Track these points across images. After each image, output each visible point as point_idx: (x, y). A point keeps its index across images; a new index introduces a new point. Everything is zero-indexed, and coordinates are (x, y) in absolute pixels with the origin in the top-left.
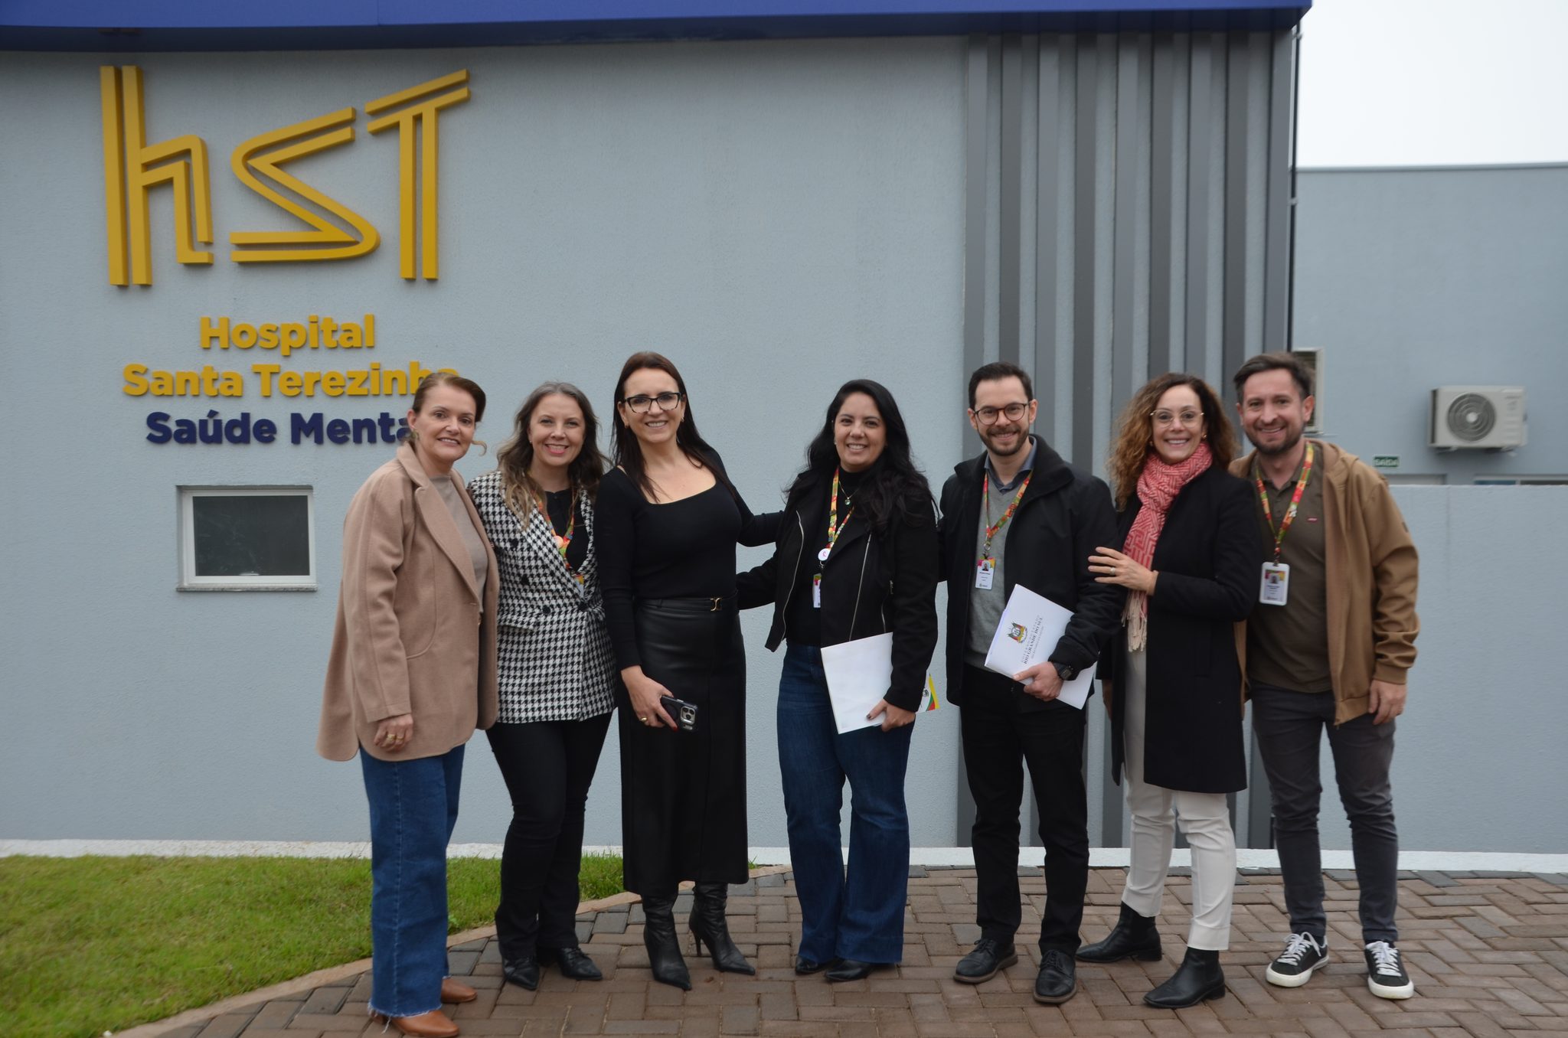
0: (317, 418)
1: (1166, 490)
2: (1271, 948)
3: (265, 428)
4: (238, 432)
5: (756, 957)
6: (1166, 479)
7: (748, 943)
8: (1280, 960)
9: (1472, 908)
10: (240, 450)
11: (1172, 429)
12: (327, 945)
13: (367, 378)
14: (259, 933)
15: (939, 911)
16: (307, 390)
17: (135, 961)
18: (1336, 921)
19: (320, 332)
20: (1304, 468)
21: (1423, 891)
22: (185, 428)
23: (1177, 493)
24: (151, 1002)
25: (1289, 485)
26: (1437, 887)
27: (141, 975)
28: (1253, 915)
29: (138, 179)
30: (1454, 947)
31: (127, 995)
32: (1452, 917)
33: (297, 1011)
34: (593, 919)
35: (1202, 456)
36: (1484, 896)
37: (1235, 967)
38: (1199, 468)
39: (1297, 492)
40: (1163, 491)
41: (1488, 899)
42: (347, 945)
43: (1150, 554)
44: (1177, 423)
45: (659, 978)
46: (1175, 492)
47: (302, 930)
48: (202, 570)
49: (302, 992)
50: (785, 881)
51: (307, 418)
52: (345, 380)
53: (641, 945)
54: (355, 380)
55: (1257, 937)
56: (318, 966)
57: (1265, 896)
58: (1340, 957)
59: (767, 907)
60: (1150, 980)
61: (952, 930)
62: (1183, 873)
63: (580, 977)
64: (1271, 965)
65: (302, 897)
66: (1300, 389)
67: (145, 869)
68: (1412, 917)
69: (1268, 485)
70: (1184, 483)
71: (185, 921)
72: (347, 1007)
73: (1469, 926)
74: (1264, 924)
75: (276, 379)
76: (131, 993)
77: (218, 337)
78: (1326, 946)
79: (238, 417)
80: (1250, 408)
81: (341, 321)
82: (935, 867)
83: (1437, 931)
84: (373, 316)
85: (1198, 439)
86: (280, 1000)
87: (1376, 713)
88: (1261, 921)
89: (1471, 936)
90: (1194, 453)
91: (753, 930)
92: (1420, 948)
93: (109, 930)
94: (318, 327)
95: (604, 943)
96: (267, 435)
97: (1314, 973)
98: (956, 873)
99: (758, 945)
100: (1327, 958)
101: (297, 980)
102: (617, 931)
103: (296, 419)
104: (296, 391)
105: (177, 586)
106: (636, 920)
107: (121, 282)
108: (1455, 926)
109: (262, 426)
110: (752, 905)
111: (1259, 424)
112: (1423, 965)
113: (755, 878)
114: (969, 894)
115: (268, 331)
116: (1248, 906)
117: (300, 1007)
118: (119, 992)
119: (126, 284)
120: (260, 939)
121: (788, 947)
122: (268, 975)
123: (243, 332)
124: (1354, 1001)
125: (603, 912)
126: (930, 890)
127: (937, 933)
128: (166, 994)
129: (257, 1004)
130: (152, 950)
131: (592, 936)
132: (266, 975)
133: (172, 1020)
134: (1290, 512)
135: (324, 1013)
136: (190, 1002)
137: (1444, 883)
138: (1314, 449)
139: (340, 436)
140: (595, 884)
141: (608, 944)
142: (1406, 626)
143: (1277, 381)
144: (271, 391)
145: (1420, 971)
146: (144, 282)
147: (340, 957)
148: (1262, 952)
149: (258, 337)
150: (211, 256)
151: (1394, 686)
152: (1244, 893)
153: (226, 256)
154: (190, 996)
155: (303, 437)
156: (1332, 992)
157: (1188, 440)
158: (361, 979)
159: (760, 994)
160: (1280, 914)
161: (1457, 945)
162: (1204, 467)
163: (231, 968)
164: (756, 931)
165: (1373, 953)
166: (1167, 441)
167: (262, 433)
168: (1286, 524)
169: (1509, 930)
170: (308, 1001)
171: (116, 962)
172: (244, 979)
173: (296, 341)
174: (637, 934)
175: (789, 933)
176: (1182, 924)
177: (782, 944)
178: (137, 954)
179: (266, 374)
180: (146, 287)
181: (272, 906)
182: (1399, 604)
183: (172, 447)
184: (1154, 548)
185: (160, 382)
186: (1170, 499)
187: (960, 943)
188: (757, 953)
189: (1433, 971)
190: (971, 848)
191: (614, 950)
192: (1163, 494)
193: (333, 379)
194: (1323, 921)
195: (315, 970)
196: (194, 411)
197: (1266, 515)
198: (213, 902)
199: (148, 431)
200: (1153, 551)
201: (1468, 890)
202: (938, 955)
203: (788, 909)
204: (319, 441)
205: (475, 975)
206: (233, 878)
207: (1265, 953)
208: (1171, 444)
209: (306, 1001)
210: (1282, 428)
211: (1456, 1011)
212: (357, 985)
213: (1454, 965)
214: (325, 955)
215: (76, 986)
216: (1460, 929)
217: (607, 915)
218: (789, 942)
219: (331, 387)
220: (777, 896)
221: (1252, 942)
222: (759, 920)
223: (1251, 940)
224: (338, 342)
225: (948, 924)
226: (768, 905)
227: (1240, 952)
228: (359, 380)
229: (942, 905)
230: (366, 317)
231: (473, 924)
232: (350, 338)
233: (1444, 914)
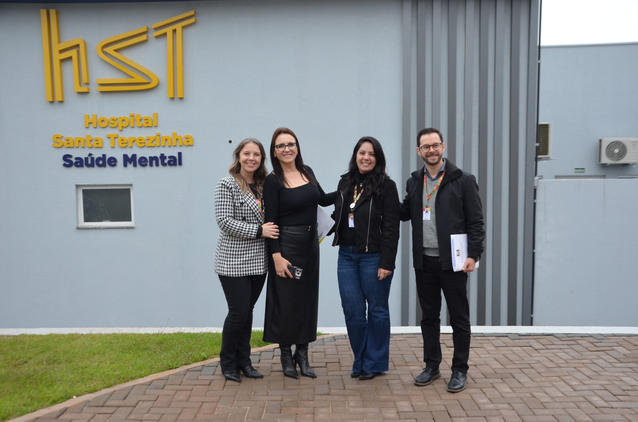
0: (134, 156)
2: (531, 362)
3: (112, 160)
4: (101, 162)
5: (326, 367)
7: (323, 362)
9: (612, 347)
10: (102, 169)
12: (155, 365)
13: (155, 139)
14: (127, 360)
15: (399, 350)
16: (130, 145)
17: (80, 371)
19: (135, 120)
21: (592, 341)
22: (79, 161)
24: (89, 386)
26: (598, 340)
27: (83, 376)
28: (524, 350)
29: (57, 57)
30: (604, 362)
31: (79, 383)
32: (604, 351)
33: (147, 389)
34: (260, 354)
36: (617, 343)
41: (619, 344)
42: (163, 365)
45: (286, 375)
47: (144, 360)
48: (87, 220)
49: (148, 382)
50: (335, 340)
51: (130, 156)
52: (145, 140)
54: (150, 140)
55: (525, 359)
56: (153, 373)
57: (529, 344)
58: (559, 365)
60: (483, 374)
61: (403, 357)
62: (495, 335)
65: (142, 348)
67: (76, 338)
68: (587, 350)
71: (97, 356)
72: (167, 387)
73: (611, 354)
74: (528, 354)
75: (117, 140)
76: (81, 383)
77: (92, 123)
79: (101, 156)
81: (144, 116)
83: (598, 356)
84: (157, 114)
86: (140, 385)
89: (612, 358)
91: (324, 357)
92: (591, 362)
93: (67, 360)
94: (134, 118)
95: (265, 363)
96: (113, 163)
98: (403, 336)
99: (326, 363)
101: (145, 378)
102: (270, 358)
103: (125, 156)
104: (125, 145)
105: (76, 226)
106: (277, 354)
107: (51, 100)
108: (605, 354)
109: (111, 160)
110: (322, 348)
112: (592, 368)
113: (323, 339)
115: (113, 120)
117: (148, 387)
118: (76, 382)
119: (53, 101)
120: (128, 363)
122: (134, 376)
123: (103, 121)
124: (564, 381)
125: (263, 352)
127: (398, 358)
128: (95, 383)
129: (131, 386)
130: (86, 368)
131: (260, 360)
132: (133, 376)
133: (98, 392)
135: (158, 389)
136: (105, 386)
137: (601, 338)
139: (144, 163)
140: (259, 341)
141: (267, 363)
144: (114, 145)
145: (591, 370)
146: (61, 100)
147: (161, 369)
149: (109, 123)
150: (89, 89)
152: (520, 343)
153: (95, 89)
154: (105, 383)
155: (128, 164)
156: (555, 378)
158: (170, 377)
159: (328, 380)
161: (606, 361)
163: (118, 373)
164: (325, 358)
167: (111, 163)
169: (626, 355)
170: (151, 385)
171: (73, 371)
172: (125, 377)
173: (125, 124)
175: (338, 358)
177: (336, 362)
178: (80, 369)
179: (112, 138)
180: (61, 102)
181: (131, 351)
183: (74, 168)
185: (68, 142)
187: (407, 361)
189: (595, 370)
191: (269, 365)
193: (140, 140)
195: (152, 374)
196: (83, 154)
198: (107, 350)
199: (63, 162)
201: (610, 341)
202: (398, 366)
203: (337, 350)
204: (135, 165)
205: (215, 375)
206: (113, 341)
209: (150, 385)
211: (604, 384)
212: (169, 379)
213: (604, 368)
214: (155, 368)
215: (58, 381)
216: (607, 355)
217: (265, 353)
218: (338, 362)
219: (140, 143)
220: (332, 345)
221: (523, 360)
222: (326, 354)
223: (523, 359)
224: (142, 124)
225: (402, 355)
226: (329, 348)
227: (518, 364)
228: (152, 140)
229: (399, 348)
230: (154, 113)
231: (212, 357)
232: (147, 123)
233: (601, 350)
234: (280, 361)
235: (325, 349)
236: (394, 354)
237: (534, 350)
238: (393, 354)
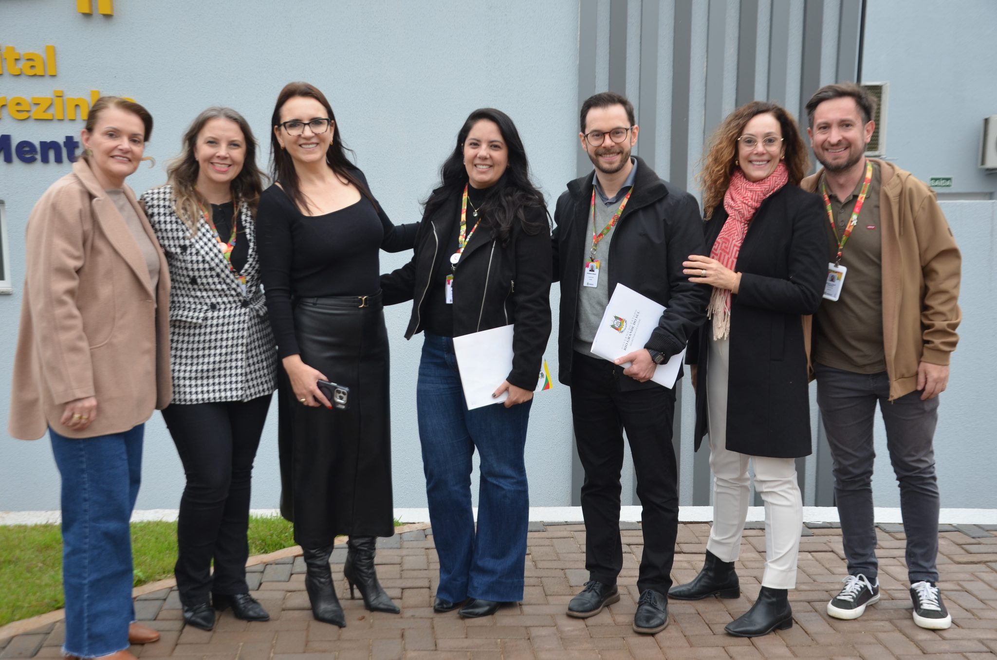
0: (6, 138)
1: (749, 203)
2: (832, 587)
5: (401, 598)
6: (749, 194)
7: (394, 587)
8: (839, 598)
11: (755, 152)
12: (25, 599)
13: (51, 105)
15: (555, 559)
18: (887, 566)
19: (3, 59)
20: (864, 183)
21: (961, 542)
23: (758, 206)
25: (851, 198)
26: (973, 538)
28: (817, 560)
30: (988, 587)
32: (985, 562)
34: (262, 570)
35: (781, 175)
37: (801, 603)
38: (778, 185)
39: (858, 204)
40: (747, 204)
42: (43, 599)
43: (734, 257)
44: (760, 147)
45: (318, 618)
46: (758, 205)
50: (426, 536)
52: (30, 105)
53: (303, 591)
54: (40, 105)
55: (820, 579)
56: (17, 617)
57: (828, 545)
58: (890, 595)
59: (410, 558)
60: (730, 614)
62: (758, 527)
63: (250, 619)
64: (831, 601)
66: (863, 114)
68: (952, 562)
69: (833, 198)
70: (764, 198)
72: (43, 652)
74: (826, 568)
78: (878, 586)
80: (818, 132)
81: (23, 50)
82: (552, 523)
83: (973, 574)
84: (54, 47)
85: (778, 160)
87: (924, 390)
88: (823, 566)
90: (774, 172)
91: (398, 576)
92: (957, 587)
95: (271, 590)
97: (867, 607)
98: (569, 528)
99: (403, 589)
100: (879, 596)
102: (283, 579)
106: (298, 570)
108: (988, 570)
110: (398, 556)
111: (826, 145)
112: (960, 602)
113: (401, 534)
114: (580, 545)
116: (812, 553)
121: (428, 590)
124: (901, 631)
125: (271, 564)
126: (547, 542)
127: (553, 577)
131: (261, 584)
134: (852, 221)
137: (979, 535)
138: (873, 167)
139: (28, 156)
140: (263, 541)
141: (275, 590)
142: (949, 316)
143: (845, 107)
145: (957, 606)
147: (37, 609)
148: (823, 590)
151: (939, 367)
152: (810, 543)
156: (882, 623)
157: (768, 161)
158: (56, 627)
159: (404, 629)
160: (840, 560)
161: (989, 585)
162: (781, 183)
164: (401, 578)
165: (917, 591)
166: (750, 162)
168: (848, 231)
170: (8, 648)
174: (299, 582)
175: (429, 578)
176: (758, 568)
177: (423, 588)
182: (943, 297)
184: (738, 253)
186: (753, 211)
187: (572, 584)
188: (402, 595)
189: (968, 606)
190: (581, 507)
191: (279, 595)
192: (746, 206)
193: (18, 104)
194: (875, 565)
195: (14, 620)
197: (831, 224)
200: (737, 256)
202: (553, 595)
203: (428, 558)
204: (8, 160)
205: (159, 620)
207: (827, 591)
208: (754, 165)
209: (5, 647)
210: (846, 148)
211: (987, 639)
212: (52, 632)
213: (987, 602)
214: (23, 607)
216: (993, 572)
217: (274, 566)
218: (428, 586)
219: (18, 111)
220: (418, 548)
221: (816, 582)
222: (403, 568)
223: (814, 581)
224: (21, 69)
225: (562, 570)
226: (411, 556)
227: (805, 591)
228: (44, 106)
229: (557, 554)
230: (47, 47)
231: (158, 577)
232: (32, 67)
233: (979, 560)
234: (303, 586)
235: (402, 557)
236: (547, 569)
237: (838, 558)
238: (544, 569)
